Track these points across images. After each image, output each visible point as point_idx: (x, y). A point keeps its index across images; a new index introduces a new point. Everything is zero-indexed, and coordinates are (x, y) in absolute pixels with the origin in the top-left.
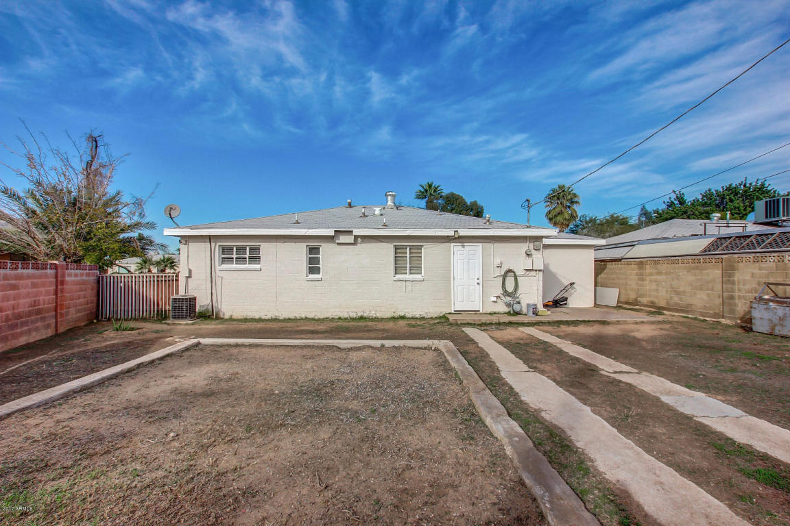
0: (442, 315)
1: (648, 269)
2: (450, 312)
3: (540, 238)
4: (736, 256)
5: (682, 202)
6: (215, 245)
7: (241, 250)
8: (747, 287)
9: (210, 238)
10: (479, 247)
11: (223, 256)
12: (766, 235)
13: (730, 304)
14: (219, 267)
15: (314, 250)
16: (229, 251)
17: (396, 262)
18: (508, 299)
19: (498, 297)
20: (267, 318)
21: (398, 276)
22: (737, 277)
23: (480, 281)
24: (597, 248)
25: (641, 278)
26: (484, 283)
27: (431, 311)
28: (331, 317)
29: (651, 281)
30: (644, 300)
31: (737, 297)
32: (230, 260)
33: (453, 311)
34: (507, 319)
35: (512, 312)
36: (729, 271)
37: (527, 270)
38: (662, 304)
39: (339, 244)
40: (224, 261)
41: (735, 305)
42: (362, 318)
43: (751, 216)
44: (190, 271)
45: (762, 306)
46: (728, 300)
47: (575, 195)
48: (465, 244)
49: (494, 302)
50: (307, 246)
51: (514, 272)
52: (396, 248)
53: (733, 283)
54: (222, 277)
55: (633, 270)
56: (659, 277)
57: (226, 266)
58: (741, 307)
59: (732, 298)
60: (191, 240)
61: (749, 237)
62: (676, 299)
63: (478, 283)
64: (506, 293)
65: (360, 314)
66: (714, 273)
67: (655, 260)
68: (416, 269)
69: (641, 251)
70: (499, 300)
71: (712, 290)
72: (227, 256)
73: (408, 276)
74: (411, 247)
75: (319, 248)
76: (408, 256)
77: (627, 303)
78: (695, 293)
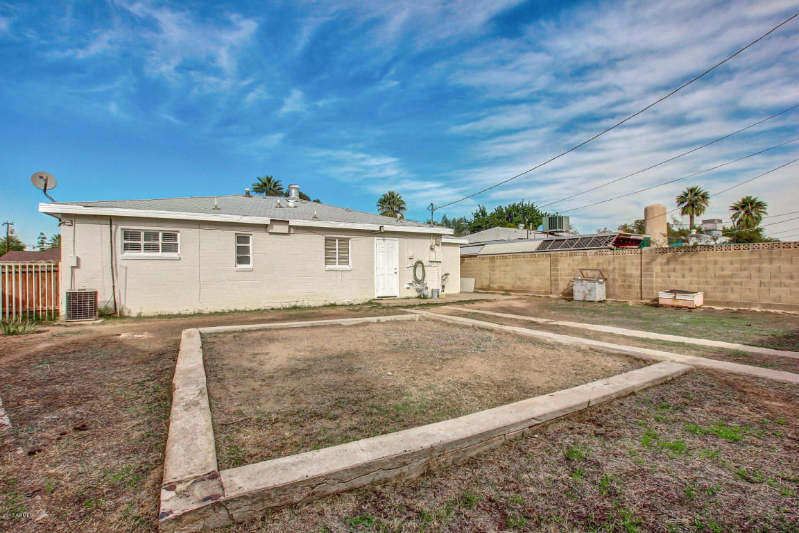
0: (367, 301)
1: (498, 262)
2: (373, 298)
3: (439, 236)
4: (559, 252)
5: (484, 214)
6: (116, 228)
7: (149, 235)
8: (566, 272)
9: (111, 220)
10: (396, 242)
11: (126, 242)
12: (573, 239)
13: (555, 284)
14: (121, 255)
15: (242, 239)
16: (136, 235)
17: (326, 253)
18: (419, 286)
19: (411, 284)
20: (188, 313)
21: (329, 267)
22: (560, 266)
23: (397, 271)
24: (462, 246)
25: (492, 269)
26: (400, 273)
27: (358, 297)
28: (263, 308)
29: (500, 271)
30: (495, 286)
31: (559, 280)
32: (136, 247)
33: (376, 298)
34: (417, 302)
35: (422, 296)
36: (555, 263)
37: (431, 262)
38: (509, 287)
39: (271, 233)
40: (126, 247)
41: (558, 285)
42: (295, 308)
43: (540, 228)
44: (78, 259)
45: (579, 284)
46: (554, 282)
47: (403, 203)
48: (386, 238)
49: (408, 288)
50: (236, 234)
51: (422, 264)
52: (326, 239)
53: (557, 270)
54: (126, 268)
55: (487, 263)
56: (507, 269)
57: (128, 254)
58: (562, 286)
59: (557, 280)
60: (78, 221)
61: (564, 240)
62: (519, 283)
63: (396, 273)
64: (417, 281)
65: (293, 304)
66: (544, 263)
67: (504, 256)
68: (344, 260)
69: (488, 249)
70: (411, 287)
71: (544, 275)
72: (131, 242)
73: (337, 267)
74: (340, 240)
75: (248, 237)
76: (337, 247)
77: (481, 289)
78: (533, 278)
